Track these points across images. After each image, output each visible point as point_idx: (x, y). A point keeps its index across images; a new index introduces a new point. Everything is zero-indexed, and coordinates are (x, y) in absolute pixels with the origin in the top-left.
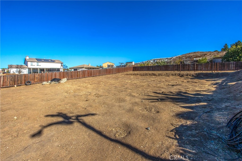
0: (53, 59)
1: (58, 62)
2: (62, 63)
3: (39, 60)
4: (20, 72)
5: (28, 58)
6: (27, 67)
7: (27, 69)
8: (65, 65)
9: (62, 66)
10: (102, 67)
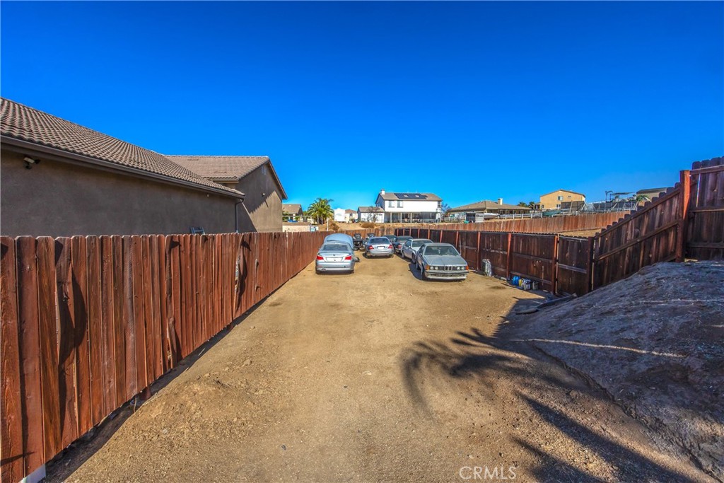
0: (423, 194)
1: (431, 198)
2: (439, 201)
3: (401, 197)
4: (375, 218)
5: (383, 193)
6: (382, 210)
7: (383, 214)
8: (447, 205)
9: (439, 206)
10: (539, 206)
